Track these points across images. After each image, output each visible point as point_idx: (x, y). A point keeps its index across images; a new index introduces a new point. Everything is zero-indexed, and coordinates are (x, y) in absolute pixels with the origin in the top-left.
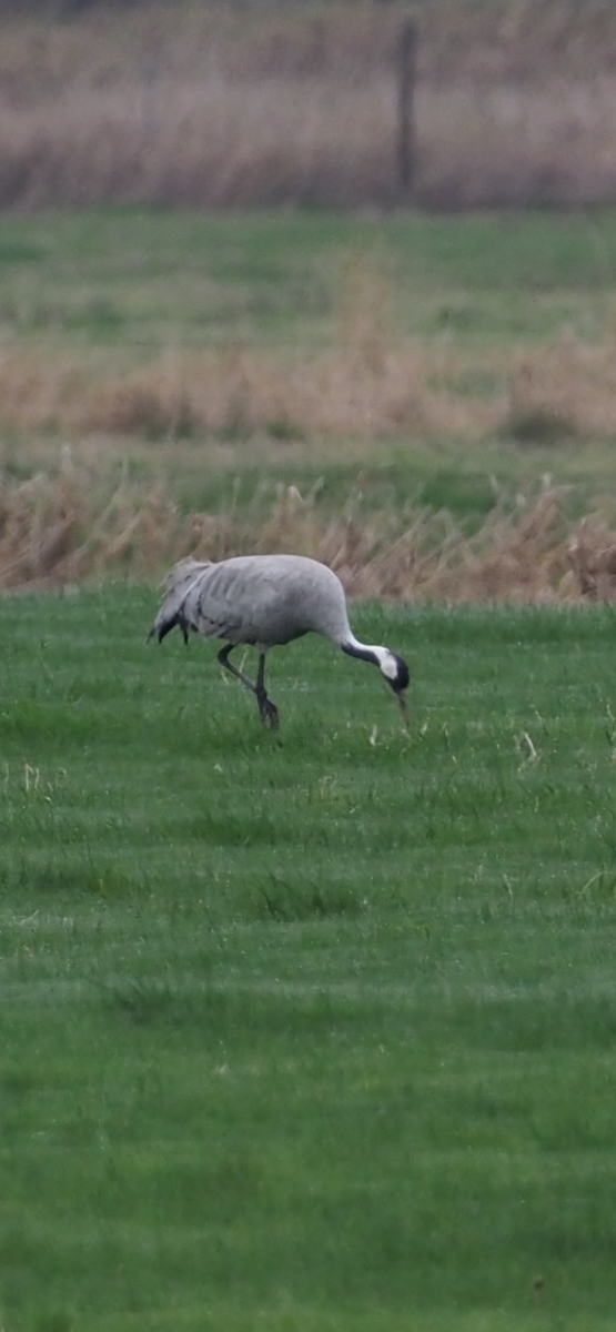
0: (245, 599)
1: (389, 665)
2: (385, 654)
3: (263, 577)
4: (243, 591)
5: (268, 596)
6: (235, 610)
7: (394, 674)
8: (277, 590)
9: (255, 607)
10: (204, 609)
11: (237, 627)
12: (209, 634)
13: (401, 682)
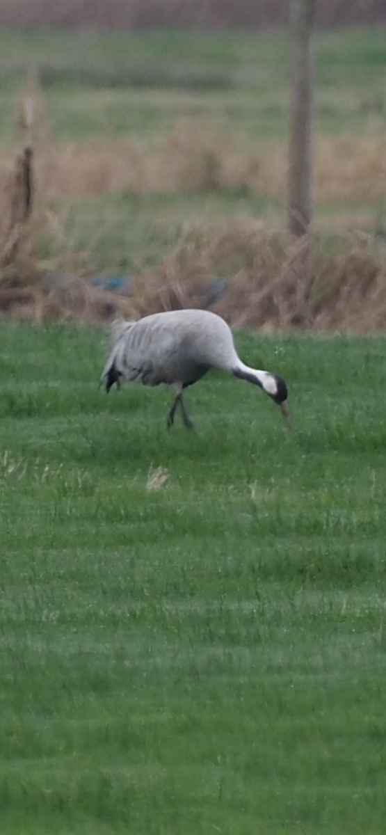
0: (152, 346)
1: (268, 382)
2: (265, 376)
3: (164, 326)
4: (150, 340)
5: (167, 342)
6: (146, 357)
7: (274, 390)
8: (174, 335)
9: (159, 351)
10: (128, 359)
11: (150, 371)
12: (133, 379)
13: (281, 396)
